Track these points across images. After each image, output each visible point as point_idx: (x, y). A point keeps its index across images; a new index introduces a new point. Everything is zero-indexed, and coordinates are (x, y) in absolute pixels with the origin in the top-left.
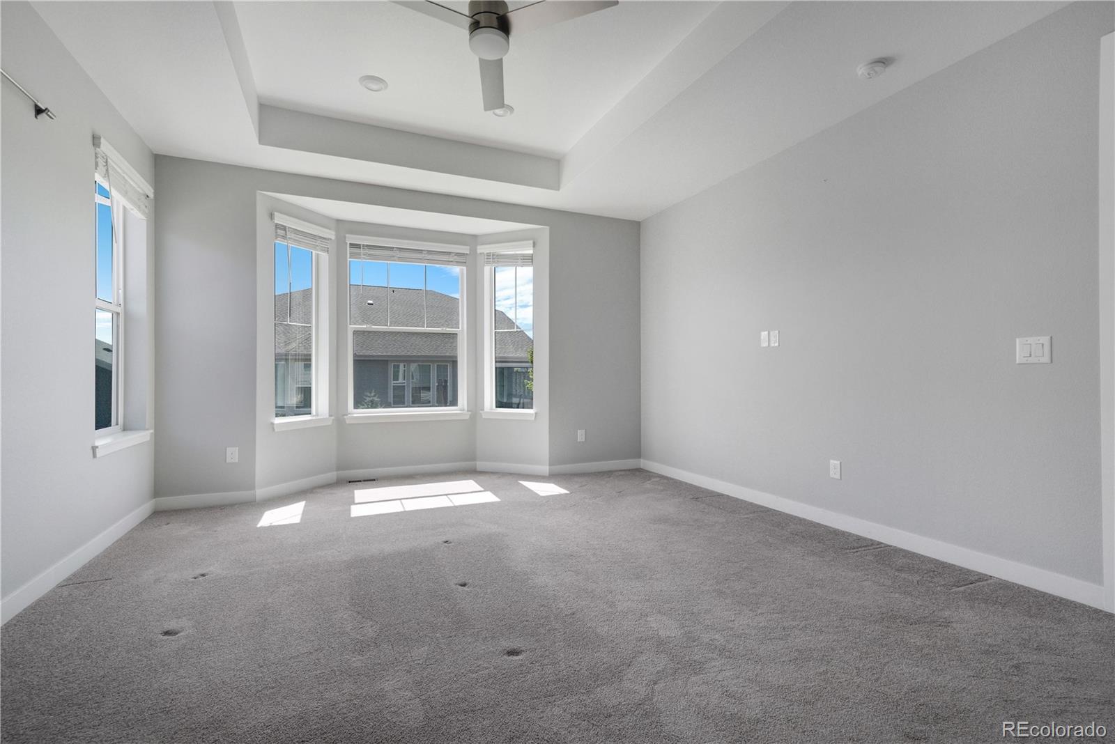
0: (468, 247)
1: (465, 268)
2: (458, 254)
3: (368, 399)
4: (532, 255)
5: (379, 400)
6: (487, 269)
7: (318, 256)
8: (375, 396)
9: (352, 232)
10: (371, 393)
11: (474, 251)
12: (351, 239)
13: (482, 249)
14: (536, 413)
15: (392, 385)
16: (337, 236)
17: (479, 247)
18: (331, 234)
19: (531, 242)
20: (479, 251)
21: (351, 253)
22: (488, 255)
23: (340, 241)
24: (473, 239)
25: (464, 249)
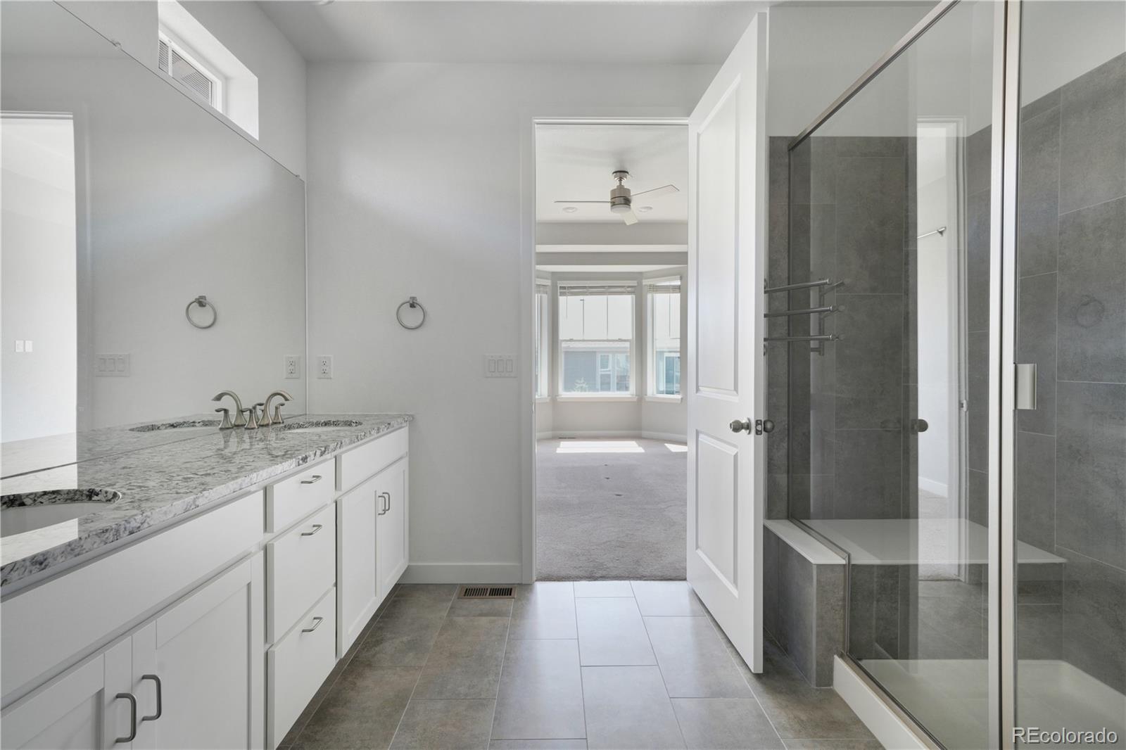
0: (636, 282)
1: (634, 296)
2: (629, 287)
3: (578, 386)
4: (680, 286)
5: (587, 386)
6: (649, 296)
7: (541, 297)
8: (584, 383)
9: (561, 279)
10: (580, 380)
11: (640, 284)
12: (560, 284)
13: (646, 282)
14: (682, 399)
15: (600, 373)
16: (552, 283)
17: (644, 281)
18: (548, 283)
19: (679, 276)
20: (644, 284)
21: (561, 293)
22: (650, 285)
23: (554, 286)
24: (640, 275)
25: (634, 283)
